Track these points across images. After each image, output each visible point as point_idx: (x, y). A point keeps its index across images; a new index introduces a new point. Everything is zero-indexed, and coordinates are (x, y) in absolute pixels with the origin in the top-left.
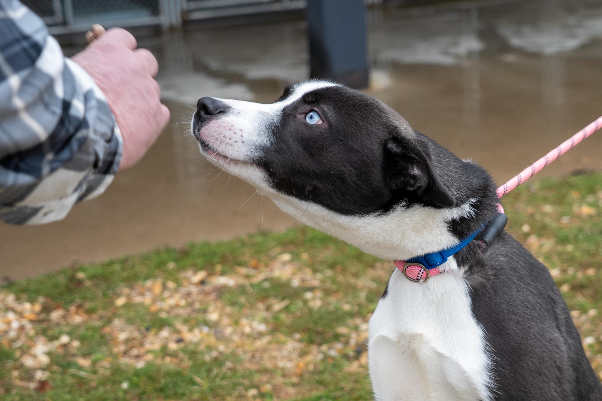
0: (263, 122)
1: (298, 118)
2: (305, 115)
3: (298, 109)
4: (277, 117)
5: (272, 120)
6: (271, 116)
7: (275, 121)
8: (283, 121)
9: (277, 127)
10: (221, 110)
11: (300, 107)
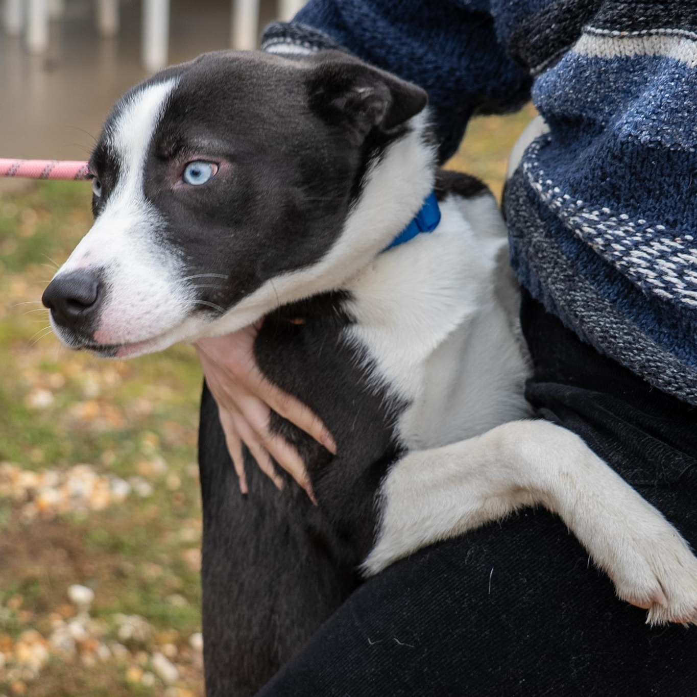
0: (149, 241)
1: (177, 190)
2: (181, 178)
3: (164, 178)
4: (152, 215)
5: (152, 225)
6: (145, 221)
7: (158, 224)
8: (164, 214)
9: (167, 229)
10: (95, 285)
11: (165, 172)
